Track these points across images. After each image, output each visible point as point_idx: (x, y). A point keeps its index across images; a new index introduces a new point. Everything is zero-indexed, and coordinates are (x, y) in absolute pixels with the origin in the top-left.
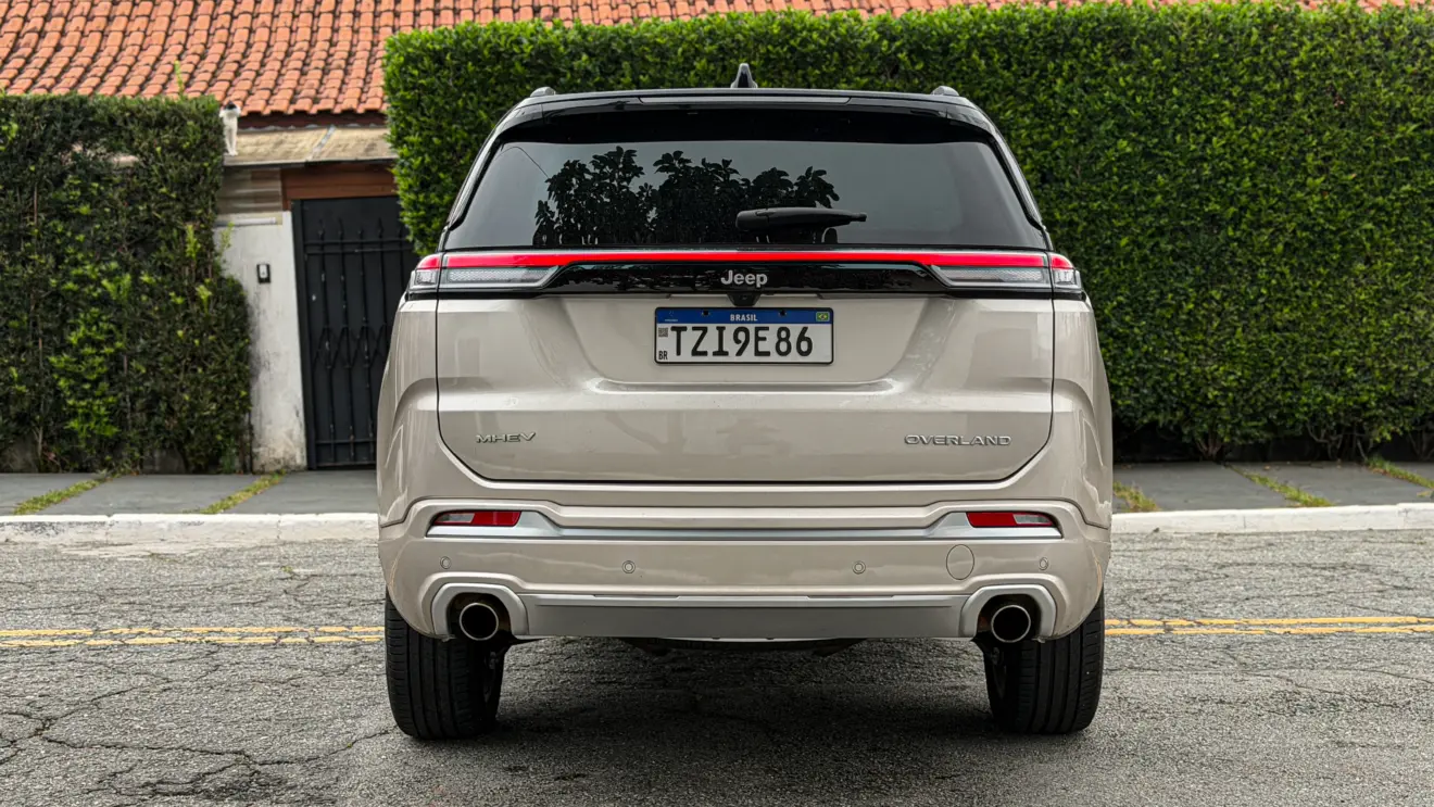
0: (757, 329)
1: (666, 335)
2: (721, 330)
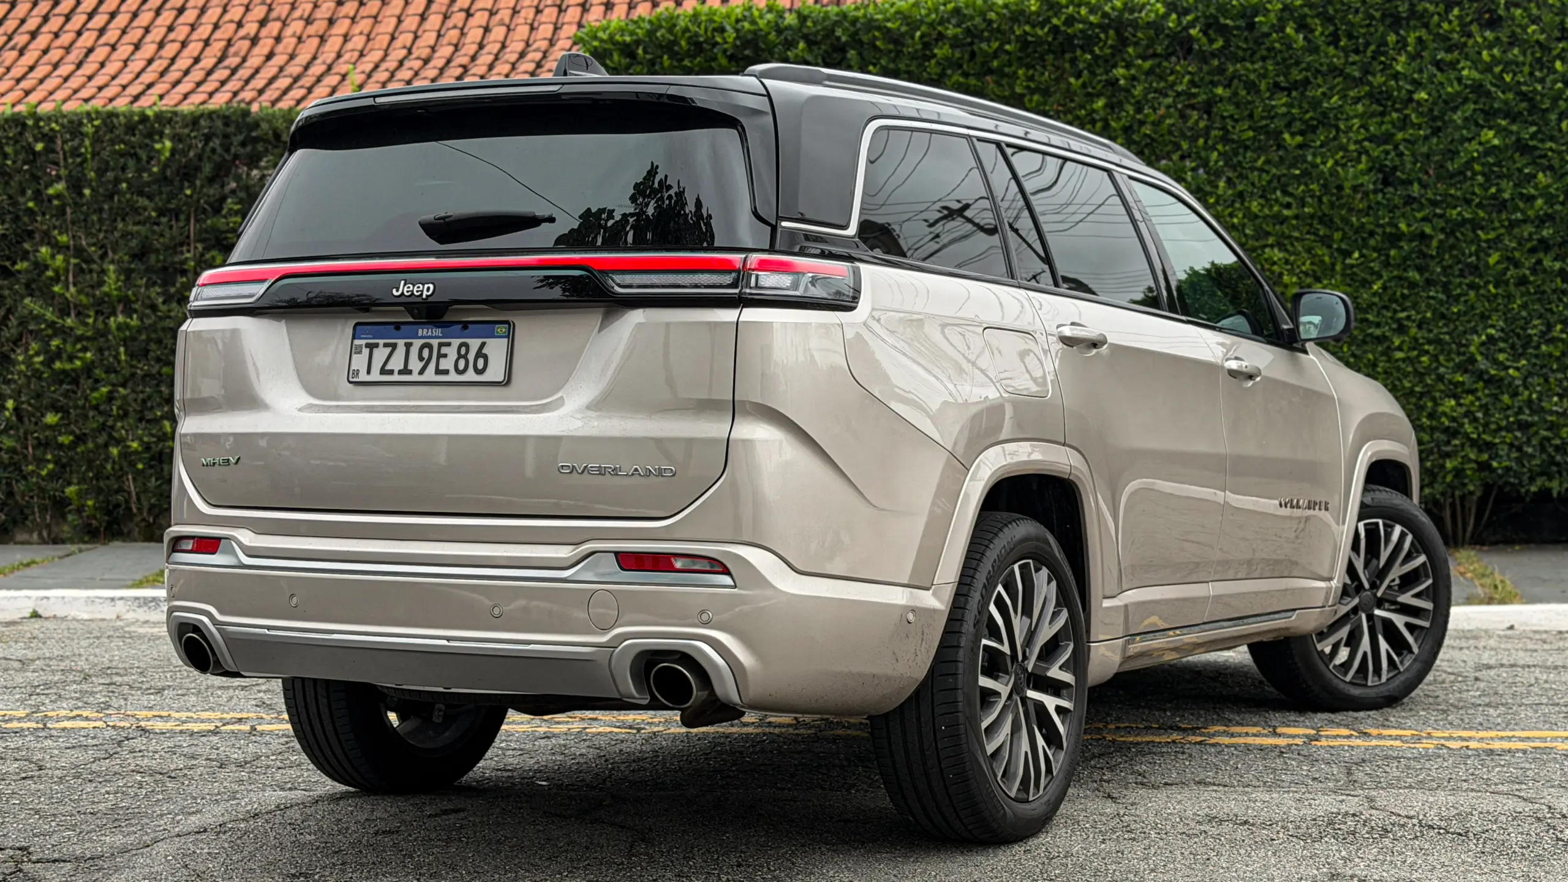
0: (441, 345)
1: (360, 353)
2: (408, 346)
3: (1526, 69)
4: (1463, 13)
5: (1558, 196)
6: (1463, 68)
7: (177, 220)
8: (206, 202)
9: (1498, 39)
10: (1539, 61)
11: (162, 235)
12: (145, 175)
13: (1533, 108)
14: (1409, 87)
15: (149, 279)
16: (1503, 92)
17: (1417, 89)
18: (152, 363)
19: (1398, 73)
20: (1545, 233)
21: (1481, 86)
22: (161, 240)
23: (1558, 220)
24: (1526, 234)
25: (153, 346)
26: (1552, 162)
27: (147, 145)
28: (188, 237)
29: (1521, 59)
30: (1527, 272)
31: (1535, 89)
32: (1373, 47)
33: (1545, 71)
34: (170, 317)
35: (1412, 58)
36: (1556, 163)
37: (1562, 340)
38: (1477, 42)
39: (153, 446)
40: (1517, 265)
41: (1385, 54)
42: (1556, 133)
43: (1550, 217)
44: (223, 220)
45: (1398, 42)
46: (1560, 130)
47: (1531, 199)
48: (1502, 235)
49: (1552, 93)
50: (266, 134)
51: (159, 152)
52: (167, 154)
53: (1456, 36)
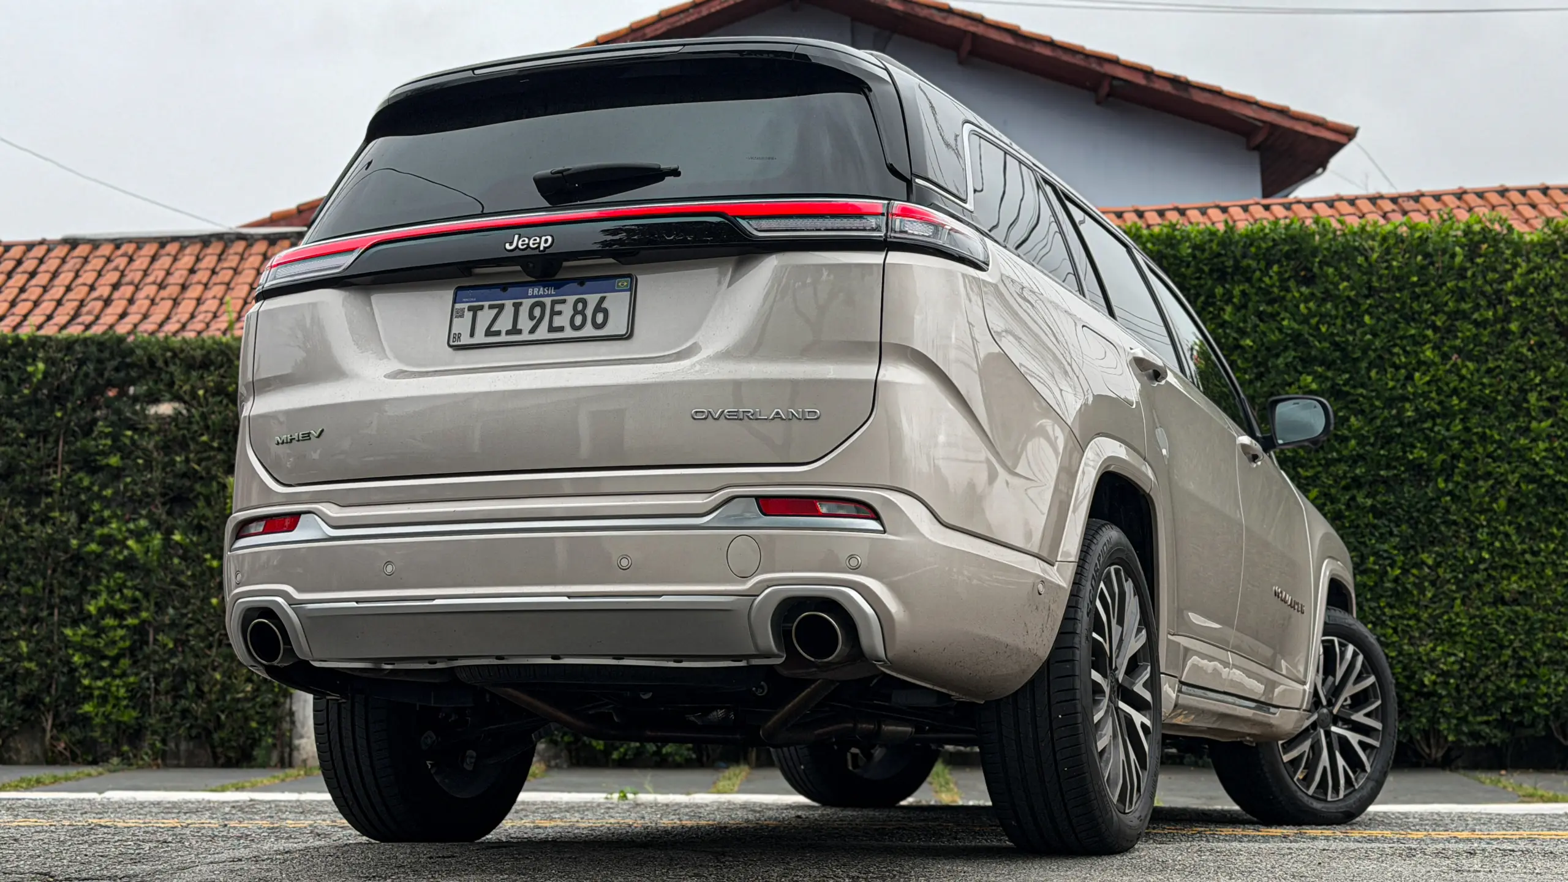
0: (554, 303)
1: (462, 316)
2: (517, 307)
3: (1339, 322)
4: (1282, 270)
5: (1368, 438)
6: (1283, 319)
7: (45, 442)
8: (76, 425)
9: (1313, 294)
10: (1349, 314)
11: (29, 456)
12: (15, 397)
13: (1346, 356)
14: (1235, 335)
15: (13, 500)
16: (1320, 342)
17: (1242, 338)
18: (12, 582)
19: (1225, 322)
20: (1358, 471)
21: (1300, 335)
22: (28, 461)
23: (1369, 460)
24: (1340, 472)
25: (14, 566)
26: (1363, 407)
27: (19, 368)
28: (56, 459)
29: (1334, 312)
30: (1343, 507)
31: (1347, 340)
32: (1202, 298)
33: (1355, 324)
34: (32, 537)
35: (1238, 309)
36: (1366, 407)
37: (1374, 571)
38: (1294, 297)
39: (8, 666)
40: (1333, 501)
41: (1213, 304)
42: (1366, 380)
43: (1361, 457)
44: (93, 443)
45: (1224, 294)
46: (1370, 378)
47: (1344, 440)
48: (1319, 472)
49: (1362, 344)
50: (141, 360)
51: (31, 375)
52: (40, 376)
53: (1276, 290)
